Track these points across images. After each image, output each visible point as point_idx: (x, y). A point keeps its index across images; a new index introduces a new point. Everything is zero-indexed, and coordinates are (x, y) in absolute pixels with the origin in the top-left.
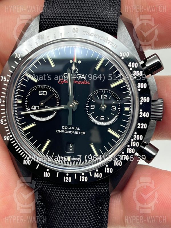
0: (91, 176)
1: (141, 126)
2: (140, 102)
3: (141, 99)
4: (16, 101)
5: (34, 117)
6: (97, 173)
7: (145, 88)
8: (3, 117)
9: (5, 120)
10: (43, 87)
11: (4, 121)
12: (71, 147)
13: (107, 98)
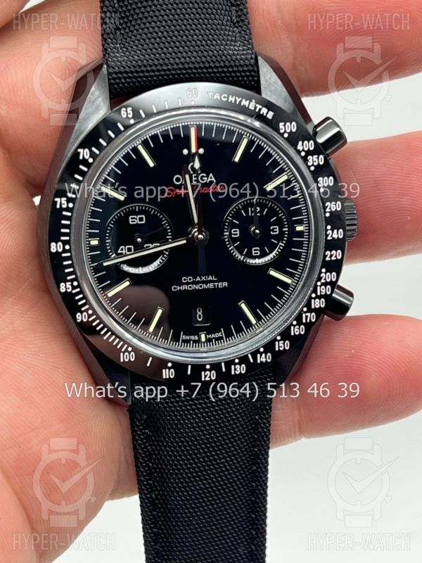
0: (252, 361)
1: (331, 256)
2: (325, 212)
3: (327, 207)
4: (89, 242)
5: (126, 268)
6: (261, 354)
8: (69, 278)
9: (75, 284)
10: (137, 207)
11: (72, 285)
12: (200, 313)
13: (261, 212)
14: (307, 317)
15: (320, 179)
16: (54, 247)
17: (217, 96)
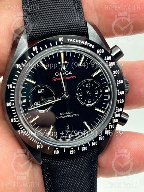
3: (117, 82)
4: (22, 101)
6: (93, 142)
7: (119, 73)
9: (17, 118)
10: (41, 86)
12: (68, 126)
13: (91, 85)
14: (111, 126)
15: (114, 71)
16: (8, 104)
17: (71, 40)
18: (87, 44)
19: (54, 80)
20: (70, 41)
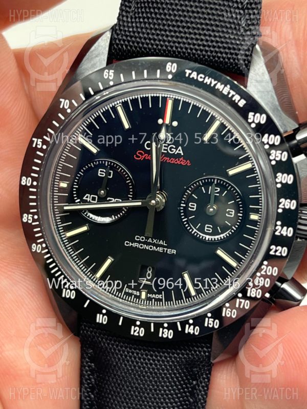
0: (180, 329)
1: (276, 251)
2: (278, 208)
3: (281, 203)
4: (57, 183)
6: (190, 325)
7: (290, 182)
8: (31, 211)
9: (36, 217)
10: (107, 162)
11: (33, 217)
12: (149, 272)
13: (221, 193)
14: (240, 303)
15: (279, 175)
16: (24, 180)
17: (194, 75)
18: (229, 93)
19: (140, 157)
20: (191, 77)
